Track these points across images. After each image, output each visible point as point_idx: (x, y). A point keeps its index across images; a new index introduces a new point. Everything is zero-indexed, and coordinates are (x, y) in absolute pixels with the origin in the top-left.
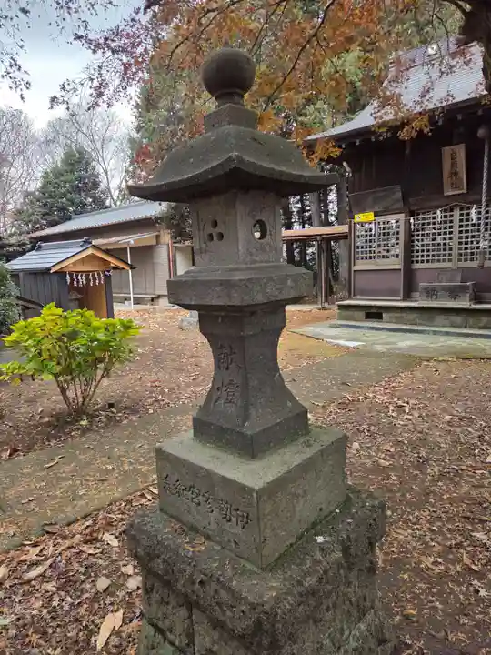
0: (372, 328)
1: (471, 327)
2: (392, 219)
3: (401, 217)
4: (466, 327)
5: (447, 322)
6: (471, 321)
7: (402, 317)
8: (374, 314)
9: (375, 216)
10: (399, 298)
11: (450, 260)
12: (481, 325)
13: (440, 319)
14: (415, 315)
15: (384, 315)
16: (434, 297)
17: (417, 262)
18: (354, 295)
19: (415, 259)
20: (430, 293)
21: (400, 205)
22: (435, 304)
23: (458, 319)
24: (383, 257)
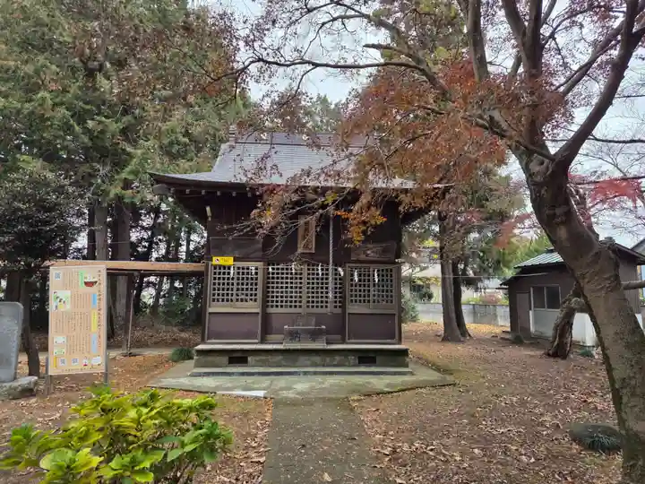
0: (243, 374)
1: (328, 366)
2: (252, 266)
3: (260, 264)
4: (324, 366)
5: (309, 363)
6: (328, 359)
7: (267, 360)
8: (238, 358)
9: (234, 261)
10: (256, 341)
11: (300, 307)
12: (335, 363)
13: (302, 359)
14: (280, 357)
15: (249, 359)
16: (297, 339)
17: (272, 306)
18: (208, 339)
19: (270, 304)
20: (294, 335)
21: (260, 254)
22: (298, 346)
23: (317, 359)
24: (242, 300)
